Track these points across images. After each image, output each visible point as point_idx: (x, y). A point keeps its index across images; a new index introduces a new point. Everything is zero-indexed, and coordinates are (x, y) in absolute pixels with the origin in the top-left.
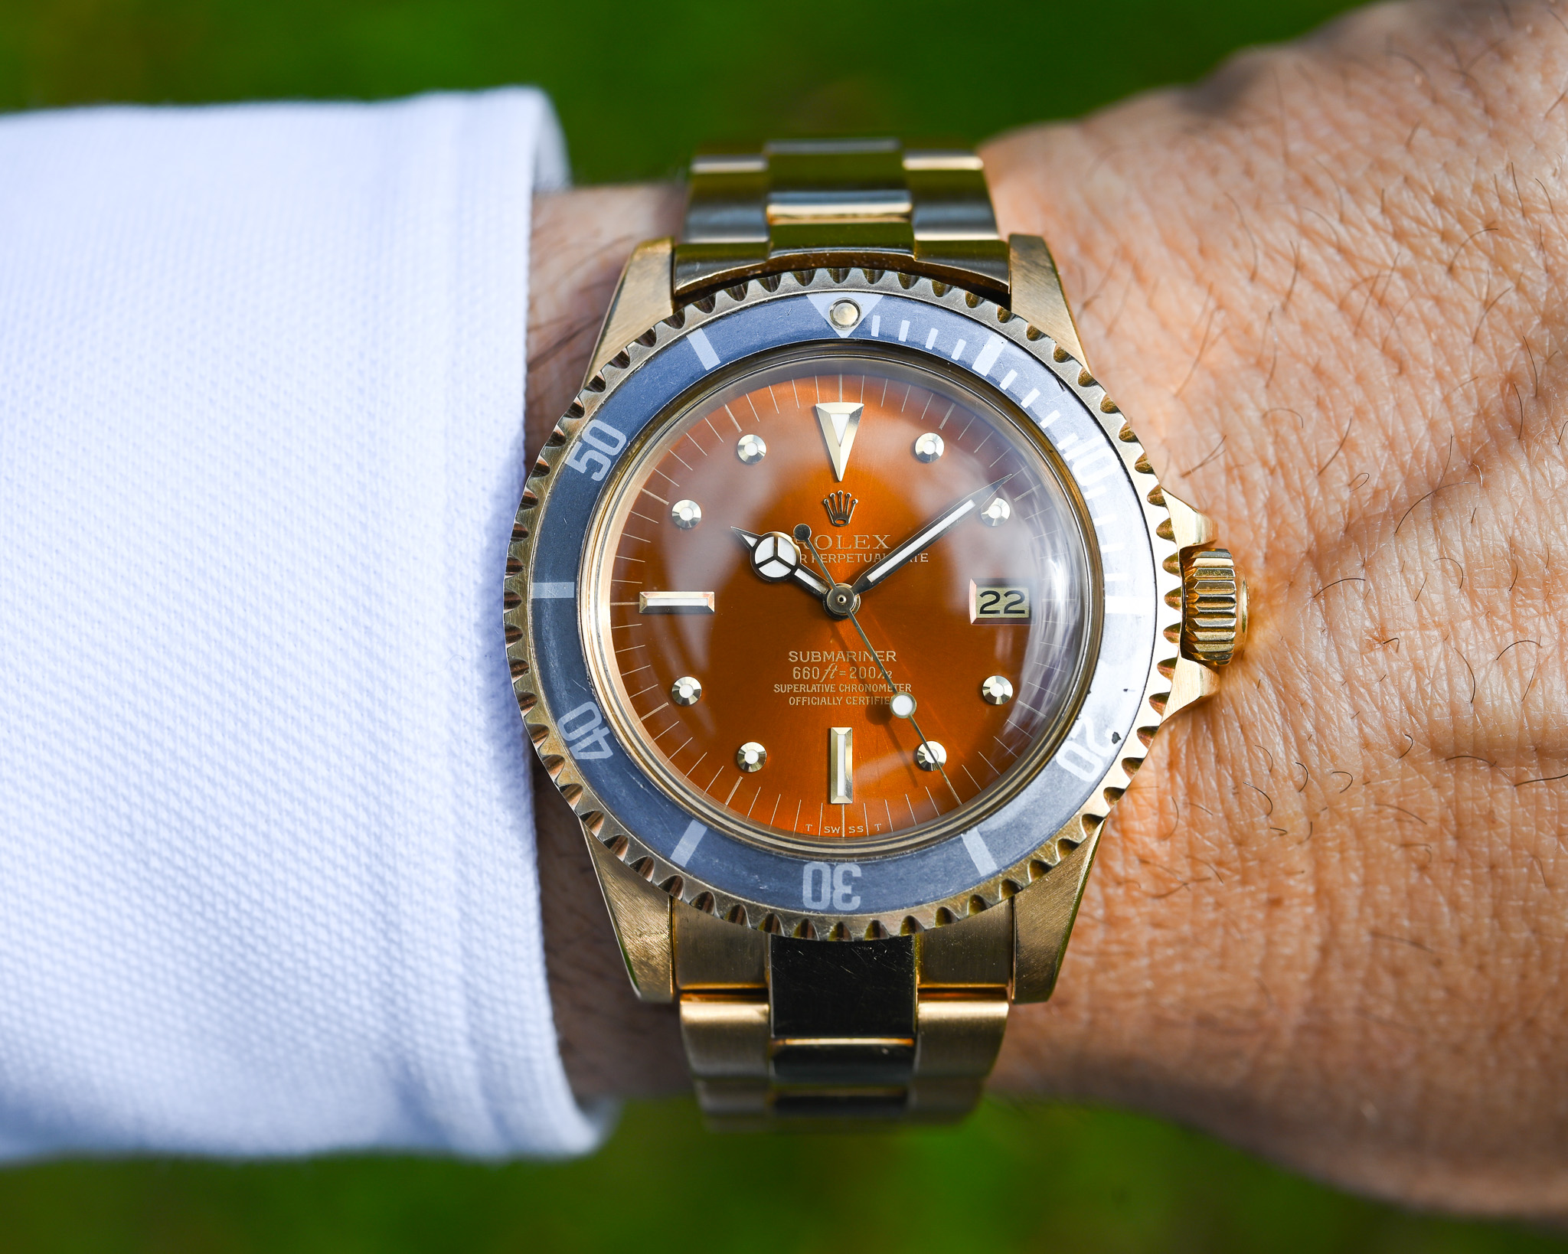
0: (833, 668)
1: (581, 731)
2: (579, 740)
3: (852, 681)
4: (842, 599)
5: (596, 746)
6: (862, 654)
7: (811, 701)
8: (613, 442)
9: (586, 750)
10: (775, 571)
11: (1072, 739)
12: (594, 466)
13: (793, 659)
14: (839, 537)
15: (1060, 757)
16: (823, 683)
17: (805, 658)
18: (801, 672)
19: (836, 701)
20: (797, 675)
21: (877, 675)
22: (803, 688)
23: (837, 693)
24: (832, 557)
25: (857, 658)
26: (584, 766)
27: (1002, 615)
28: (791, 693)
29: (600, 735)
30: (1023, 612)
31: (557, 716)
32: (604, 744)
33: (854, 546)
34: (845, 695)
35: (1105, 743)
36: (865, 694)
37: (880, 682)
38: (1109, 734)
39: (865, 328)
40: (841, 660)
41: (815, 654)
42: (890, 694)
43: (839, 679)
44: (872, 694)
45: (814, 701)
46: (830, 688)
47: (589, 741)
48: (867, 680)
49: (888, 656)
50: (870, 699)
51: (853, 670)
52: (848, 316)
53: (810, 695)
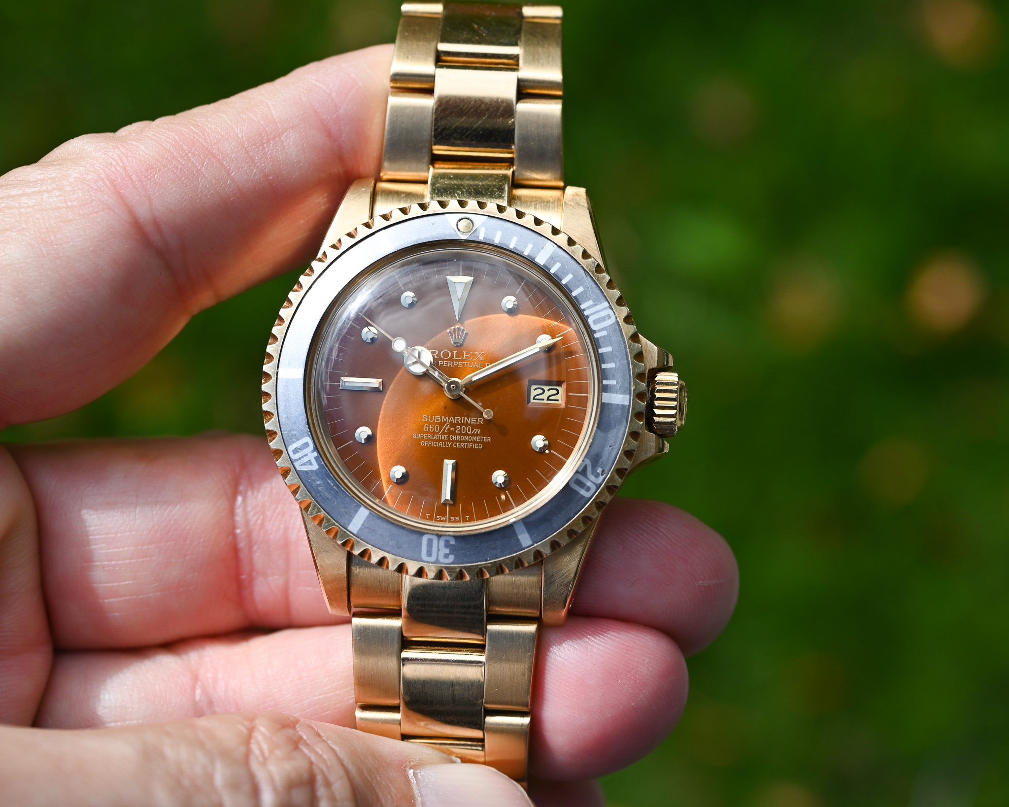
0: (447, 426)
1: (301, 454)
2: (300, 459)
3: (458, 434)
4: (453, 387)
5: (310, 463)
6: (464, 419)
7: (433, 444)
9: (304, 464)
10: (418, 369)
13: (425, 419)
14: (455, 352)
15: (571, 482)
16: (441, 434)
17: (431, 419)
18: (429, 427)
19: (448, 445)
20: (426, 429)
21: (472, 432)
22: (429, 436)
23: (449, 441)
24: (450, 363)
26: (302, 473)
27: (545, 401)
28: (423, 439)
29: (312, 456)
30: (558, 400)
31: (288, 444)
32: (314, 461)
33: (463, 357)
34: (453, 441)
35: (597, 476)
36: (464, 442)
37: (473, 435)
38: (599, 470)
39: (476, 234)
40: (452, 422)
41: (437, 418)
42: (479, 443)
43: (450, 433)
44: (468, 442)
45: (435, 444)
46: (445, 437)
47: (305, 459)
48: (466, 434)
49: (478, 421)
50: (467, 445)
51: (458, 428)
52: (467, 227)
53: (433, 441)
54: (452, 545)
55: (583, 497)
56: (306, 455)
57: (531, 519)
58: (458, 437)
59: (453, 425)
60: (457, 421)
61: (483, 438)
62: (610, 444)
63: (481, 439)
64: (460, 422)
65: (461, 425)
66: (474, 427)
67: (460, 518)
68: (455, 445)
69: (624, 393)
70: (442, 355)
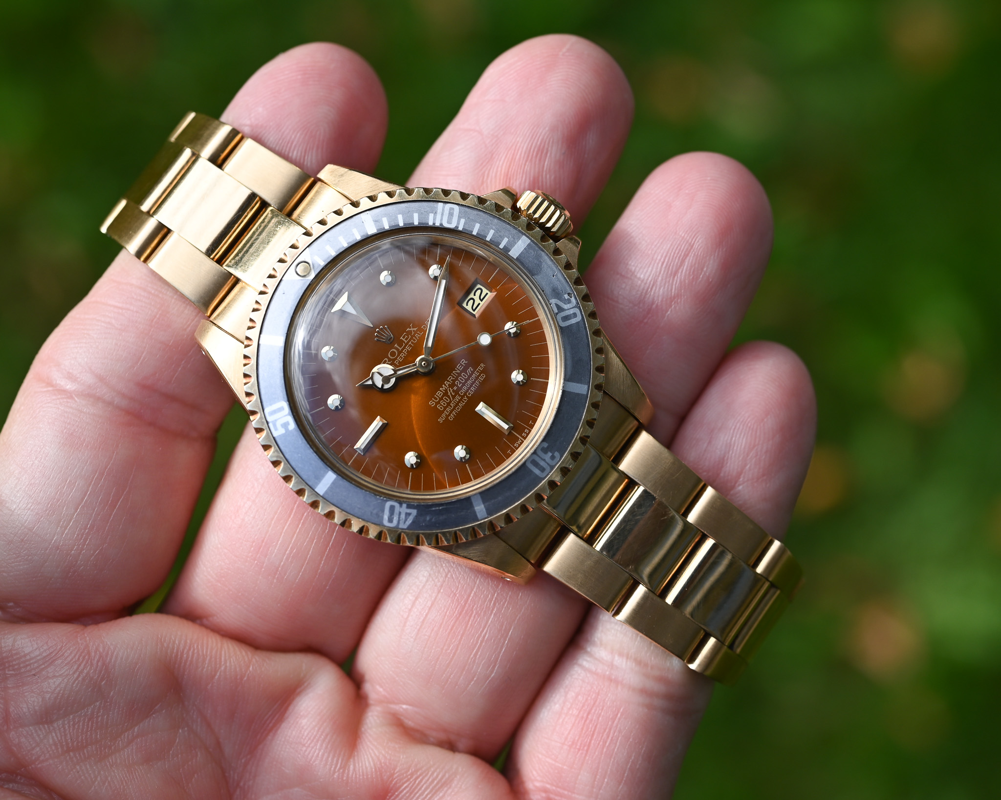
1: (396, 516)
2: (399, 520)
3: (462, 386)
4: (424, 364)
5: (407, 514)
6: (453, 374)
7: (457, 411)
8: (281, 409)
11: (557, 313)
12: (285, 425)
13: (433, 404)
14: (396, 345)
15: (561, 324)
16: (453, 399)
18: (441, 405)
19: (465, 400)
20: (441, 408)
21: (467, 374)
22: (448, 409)
23: (463, 397)
24: (402, 355)
25: (453, 377)
27: (482, 304)
28: (447, 416)
29: (404, 509)
30: (487, 294)
32: (409, 511)
33: (404, 342)
34: (465, 394)
35: (569, 301)
36: (471, 386)
37: (471, 375)
38: (566, 296)
39: (316, 266)
41: (438, 394)
42: (480, 375)
43: (456, 392)
44: (474, 382)
45: (458, 409)
46: (458, 398)
47: (403, 516)
48: (467, 380)
49: (463, 364)
50: (475, 385)
51: (457, 383)
52: (305, 268)
53: (454, 408)
54: (548, 447)
55: (578, 323)
56: (400, 513)
57: (569, 373)
58: (465, 388)
59: (452, 386)
60: (452, 380)
61: (479, 369)
62: (552, 275)
63: (478, 371)
64: (454, 379)
65: (456, 379)
66: (465, 370)
67: (528, 429)
68: (469, 394)
69: (519, 238)
70: (392, 358)
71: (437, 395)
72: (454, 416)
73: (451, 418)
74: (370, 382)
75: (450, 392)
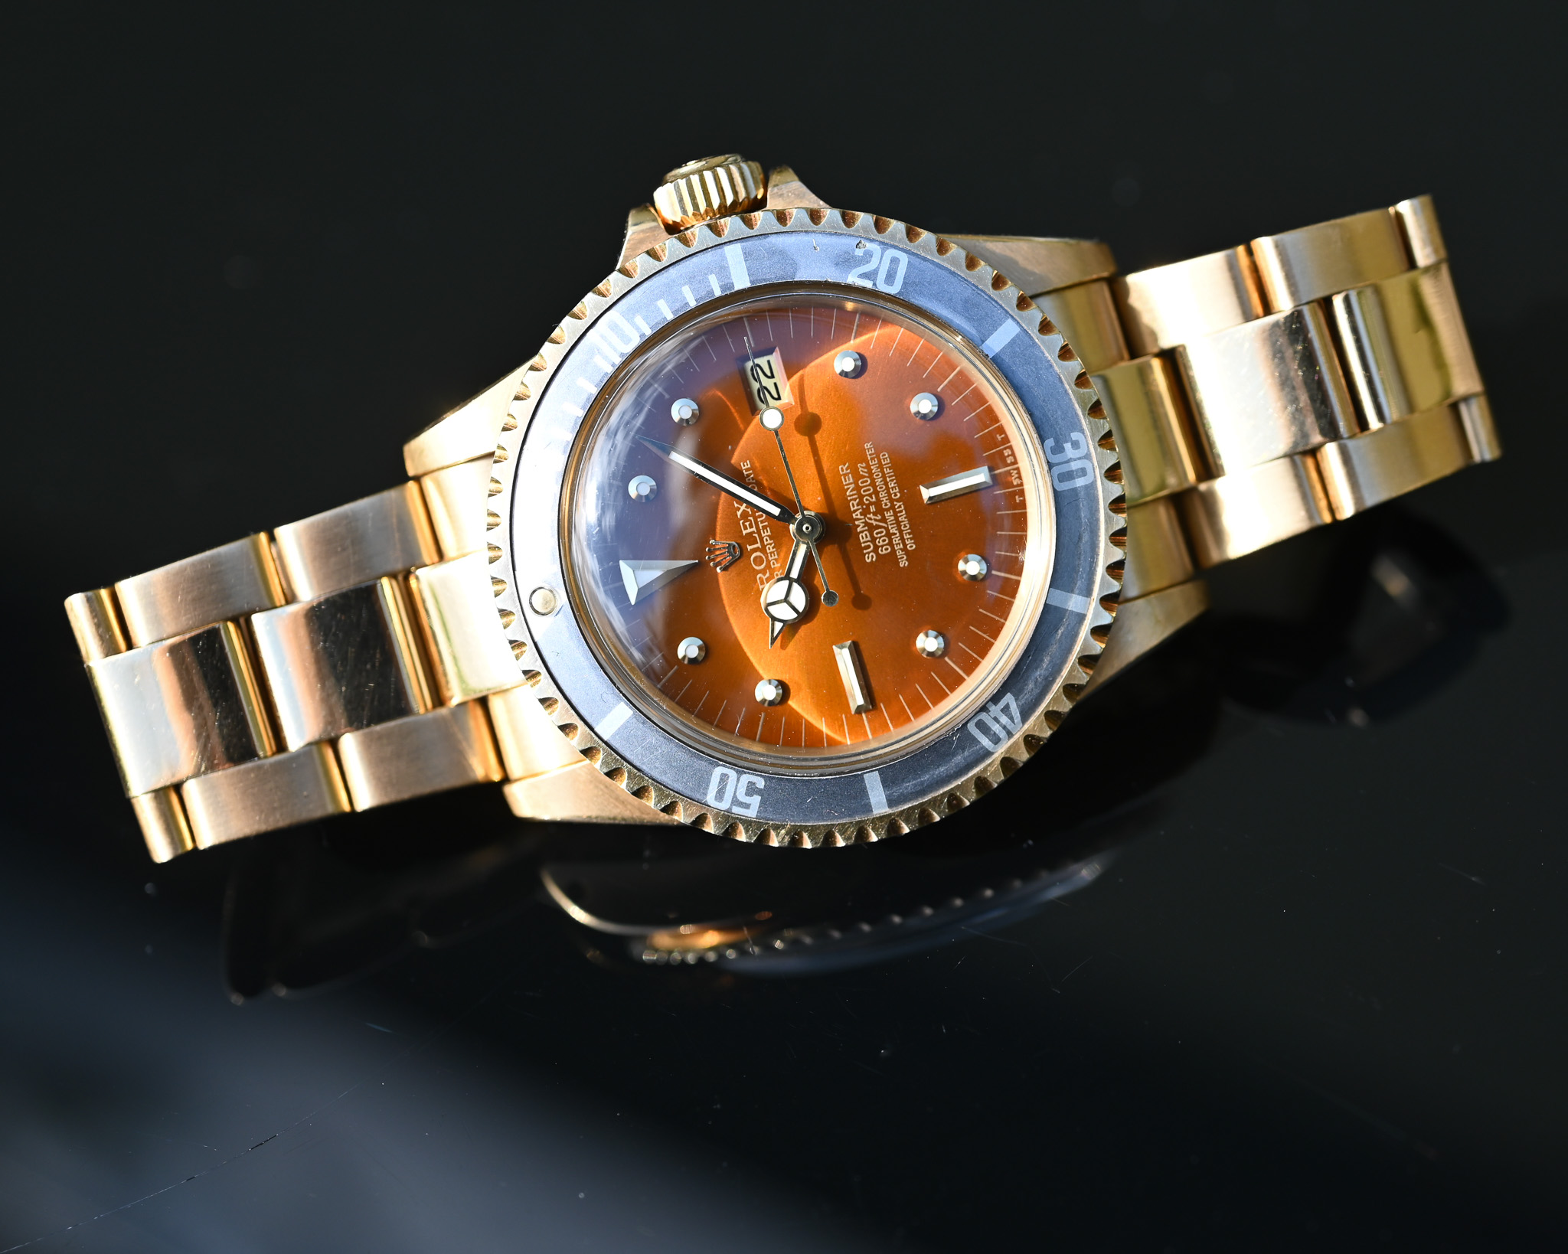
0: (870, 519)
1: (996, 728)
2: (1004, 727)
3: (877, 497)
4: (807, 528)
5: (1006, 710)
7: (907, 529)
8: (724, 778)
9: (1012, 719)
10: (799, 598)
11: (875, 284)
12: (751, 790)
13: (872, 557)
14: (749, 548)
15: (893, 290)
16: (886, 523)
17: (869, 547)
18: (882, 546)
19: (900, 507)
20: (887, 549)
21: (865, 477)
22: (896, 540)
23: (893, 507)
24: (769, 549)
26: (1025, 716)
27: (776, 380)
28: (905, 549)
29: (995, 710)
30: (769, 362)
31: (988, 754)
32: (1002, 704)
33: (754, 532)
34: (891, 501)
35: (869, 255)
36: (886, 484)
37: (870, 472)
38: (860, 252)
39: (551, 580)
40: (861, 514)
41: (863, 538)
42: (879, 461)
43: (880, 511)
45: (905, 526)
46: (889, 515)
47: (1004, 719)
48: (873, 484)
49: (845, 472)
50: (889, 477)
51: (867, 500)
52: (544, 597)
53: (901, 532)
54: (1056, 442)
55: (909, 265)
56: (996, 719)
58: (882, 495)
59: (866, 512)
60: (858, 505)
61: (870, 455)
62: (813, 249)
63: (872, 459)
64: (858, 500)
65: (861, 497)
66: (857, 476)
67: (1005, 449)
68: (896, 495)
69: (724, 257)
70: (762, 567)
71: (864, 542)
72: (911, 539)
73: (911, 545)
74: (778, 626)
75: (873, 519)
